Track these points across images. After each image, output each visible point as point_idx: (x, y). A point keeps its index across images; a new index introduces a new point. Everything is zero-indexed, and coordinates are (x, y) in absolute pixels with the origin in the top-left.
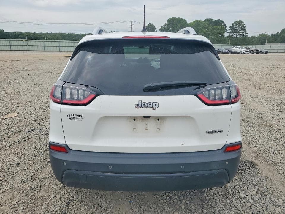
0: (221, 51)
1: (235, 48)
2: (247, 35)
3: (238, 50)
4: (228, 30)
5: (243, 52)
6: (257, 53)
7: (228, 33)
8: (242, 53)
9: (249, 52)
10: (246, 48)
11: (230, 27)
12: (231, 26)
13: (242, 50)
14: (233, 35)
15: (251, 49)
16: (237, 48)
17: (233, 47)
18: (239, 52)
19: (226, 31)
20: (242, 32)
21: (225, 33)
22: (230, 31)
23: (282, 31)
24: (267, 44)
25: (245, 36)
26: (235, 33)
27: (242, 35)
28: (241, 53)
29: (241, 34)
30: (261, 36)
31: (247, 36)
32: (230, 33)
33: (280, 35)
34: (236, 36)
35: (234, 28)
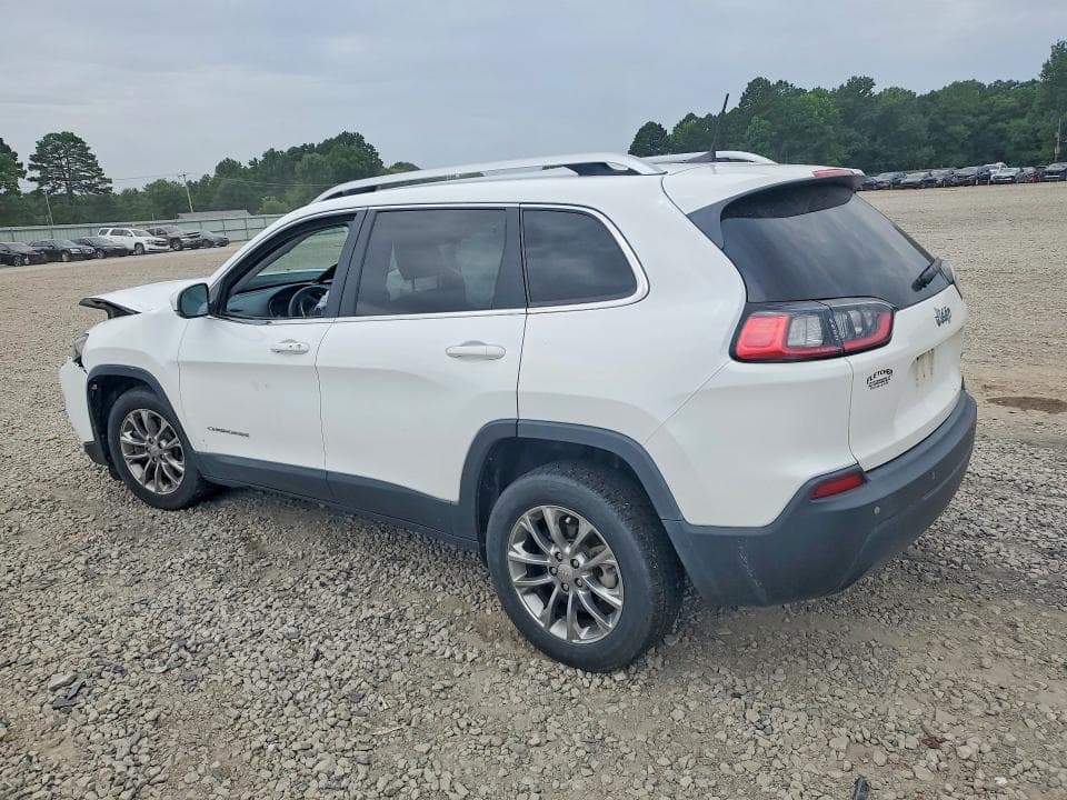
0: (64, 251)
1: (112, 234)
2: (109, 185)
3: (128, 242)
4: (25, 167)
5: (147, 247)
6: (195, 246)
7: (32, 179)
8: (144, 253)
9: (168, 247)
10: (152, 233)
11: (33, 158)
12: (34, 152)
13: (142, 240)
14: (54, 189)
15: (171, 235)
16: (121, 233)
17: (104, 233)
18: (132, 247)
19: (23, 174)
20: (86, 178)
21: (20, 180)
22: (36, 174)
23: (217, 172)
24: (185, 217)
25: (101, 190)
26: (58, 179)
27: (89, 187)
28: (139, 250)
29: (83, 182)
30: (156, 190)
31: (111, 189)
32: (41, 181)
33: (215, 182)
34: (70, 191)
35: (50, 162)
